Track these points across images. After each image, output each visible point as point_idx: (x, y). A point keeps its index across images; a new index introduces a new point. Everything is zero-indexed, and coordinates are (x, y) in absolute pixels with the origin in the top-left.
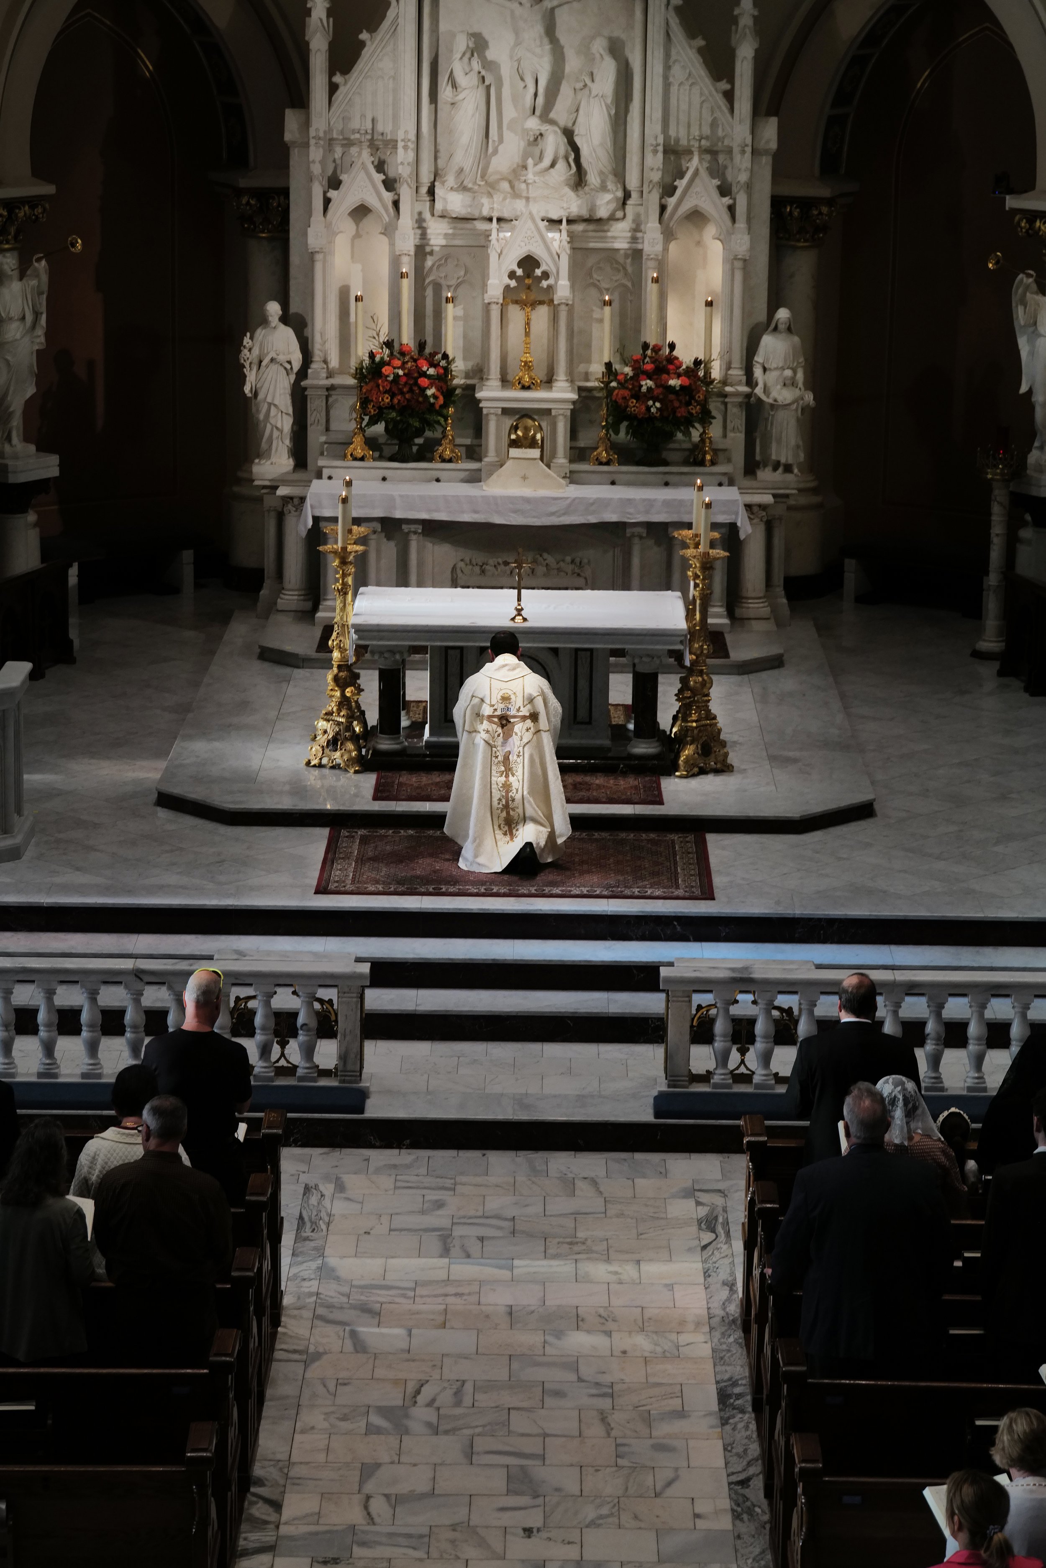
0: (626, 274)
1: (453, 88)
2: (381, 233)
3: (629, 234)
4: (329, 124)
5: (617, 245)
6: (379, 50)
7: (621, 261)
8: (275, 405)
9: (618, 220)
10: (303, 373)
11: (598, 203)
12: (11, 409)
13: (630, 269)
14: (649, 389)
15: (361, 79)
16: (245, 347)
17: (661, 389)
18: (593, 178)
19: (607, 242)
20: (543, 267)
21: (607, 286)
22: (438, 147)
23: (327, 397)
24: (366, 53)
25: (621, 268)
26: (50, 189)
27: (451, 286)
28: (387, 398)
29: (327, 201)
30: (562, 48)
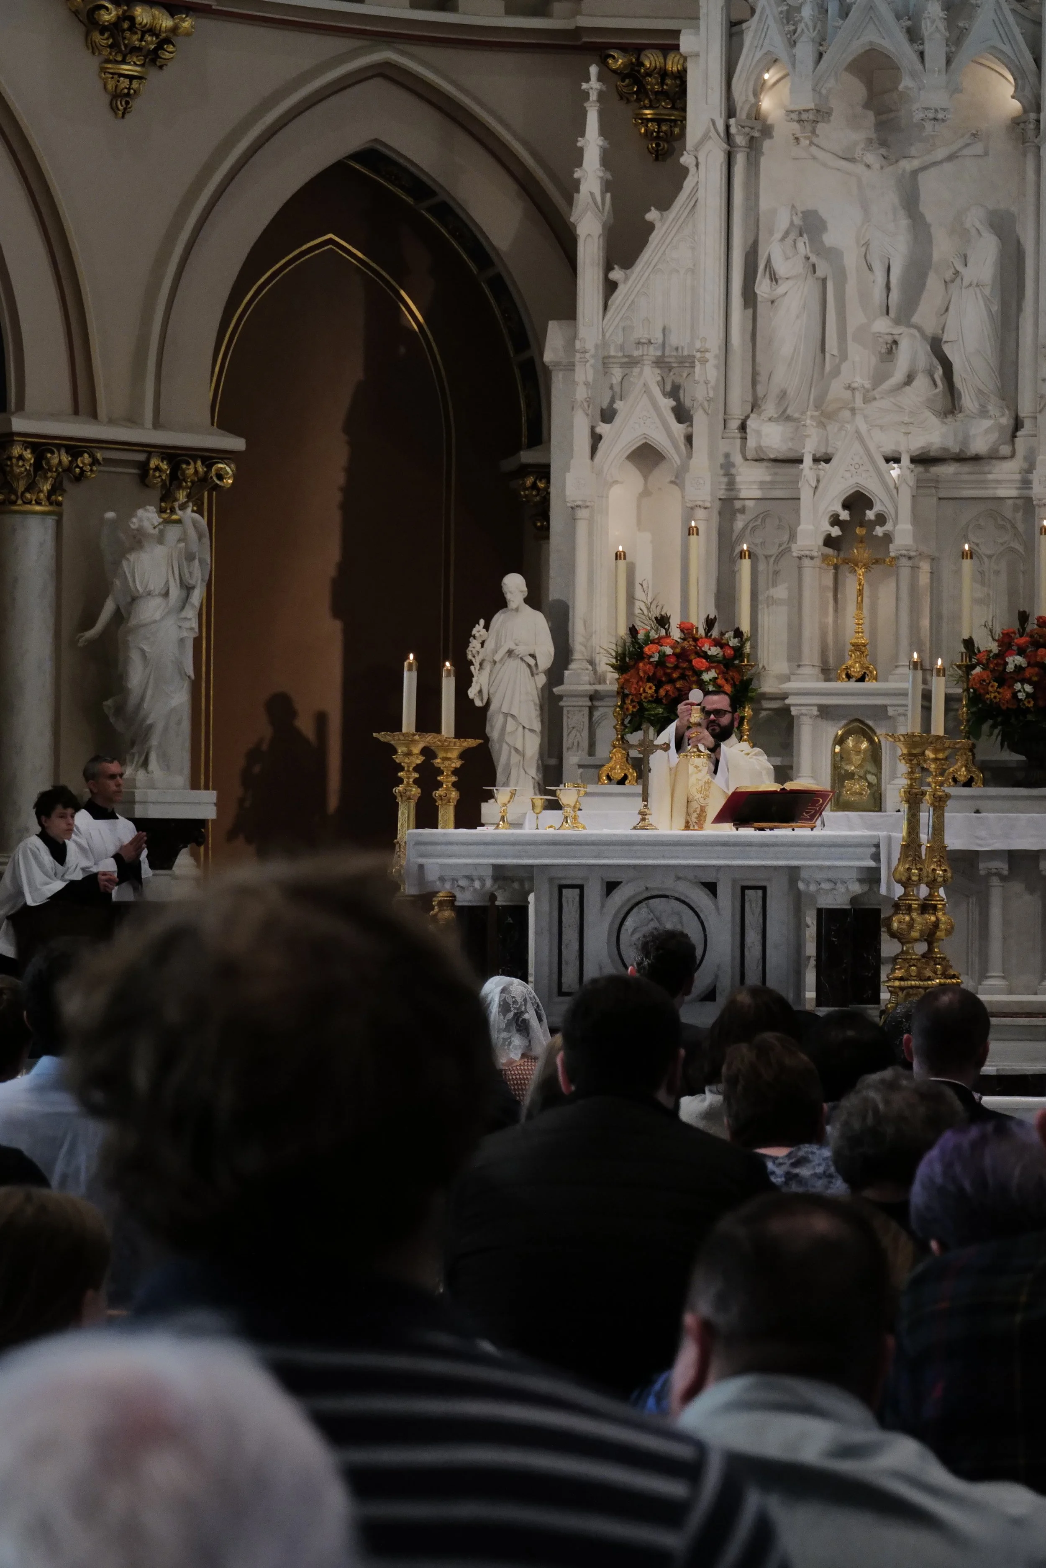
0: (1017, 534)
1: (771, 280)
2: (672, 482)
3: (1018, 477)
4: (604, 335)
5: (1001, 493)
6: (673, 232)
7: (1008, 514)
8: (513, 716)
9: (1004, 458)
10: (556, 674)
11: (972, 432)
12: (149, 722)
13: (1021, 527)
14: (1019, 669)
15: (647, 274)
16: (474, 637)
17: (1036, 669)
18: (968, 401)
19: (987, 488)
20: (878, 507)
21: (989, 552)
22: (757, 368)
23: (592, 709)
24: (655, 238)
25: (1009, 527)
26: (237, 444)
27: (771, 556)
28: (650, 688)
29: (596, 439)
30: (927, 226)
